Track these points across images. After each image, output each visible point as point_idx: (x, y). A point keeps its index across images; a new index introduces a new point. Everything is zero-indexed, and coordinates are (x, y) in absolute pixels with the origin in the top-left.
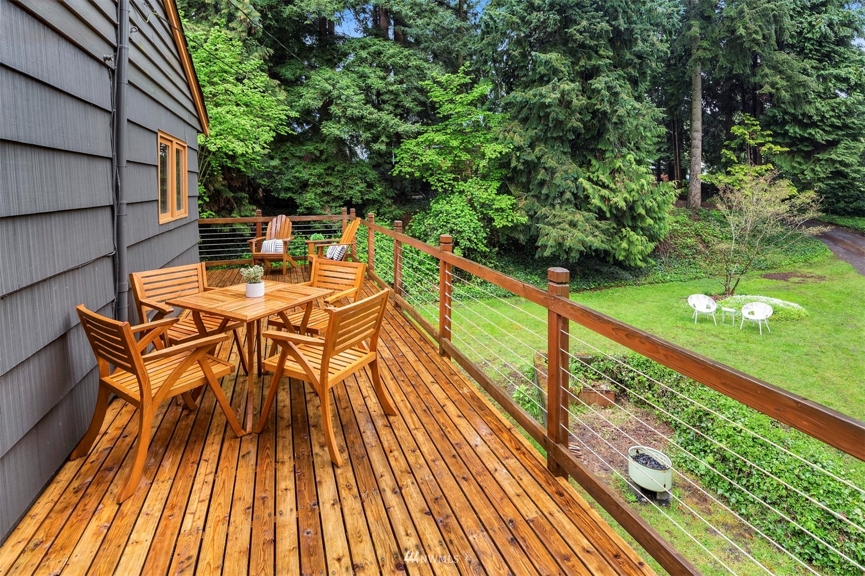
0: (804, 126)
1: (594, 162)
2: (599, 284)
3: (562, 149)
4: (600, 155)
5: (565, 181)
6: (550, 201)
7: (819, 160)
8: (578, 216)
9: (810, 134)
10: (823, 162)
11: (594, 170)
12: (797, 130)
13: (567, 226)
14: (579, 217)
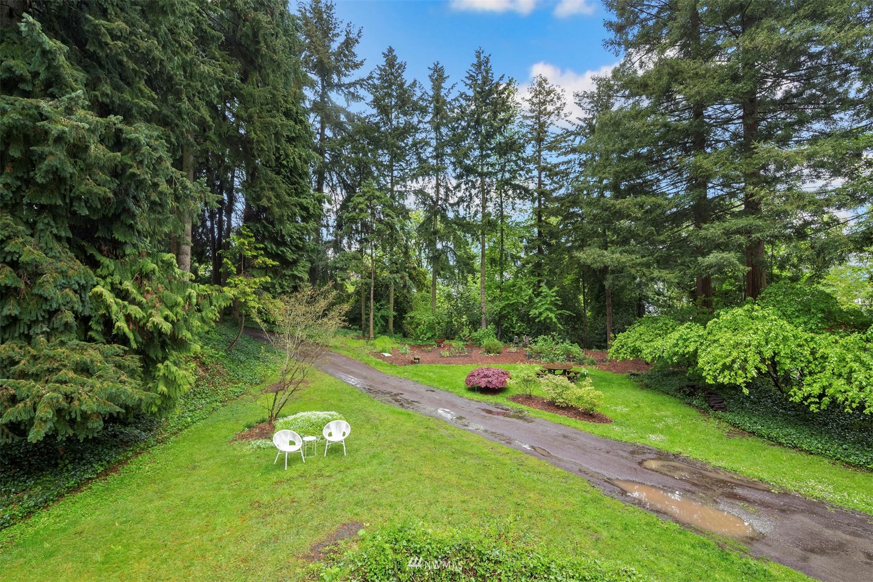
0: (278, 244)
1: (105, 261)
2: (108, 462)
3: (55, 231)
4: (115, 249)
5: (61, 290)
6: (23, 329)
7: (285, 275)
8: (91, 351)
9: (282, 251)
10: (287, 277)
11: (105, 272)
12: (274, 247)
13: (71, 374)
14: (93, 354)
